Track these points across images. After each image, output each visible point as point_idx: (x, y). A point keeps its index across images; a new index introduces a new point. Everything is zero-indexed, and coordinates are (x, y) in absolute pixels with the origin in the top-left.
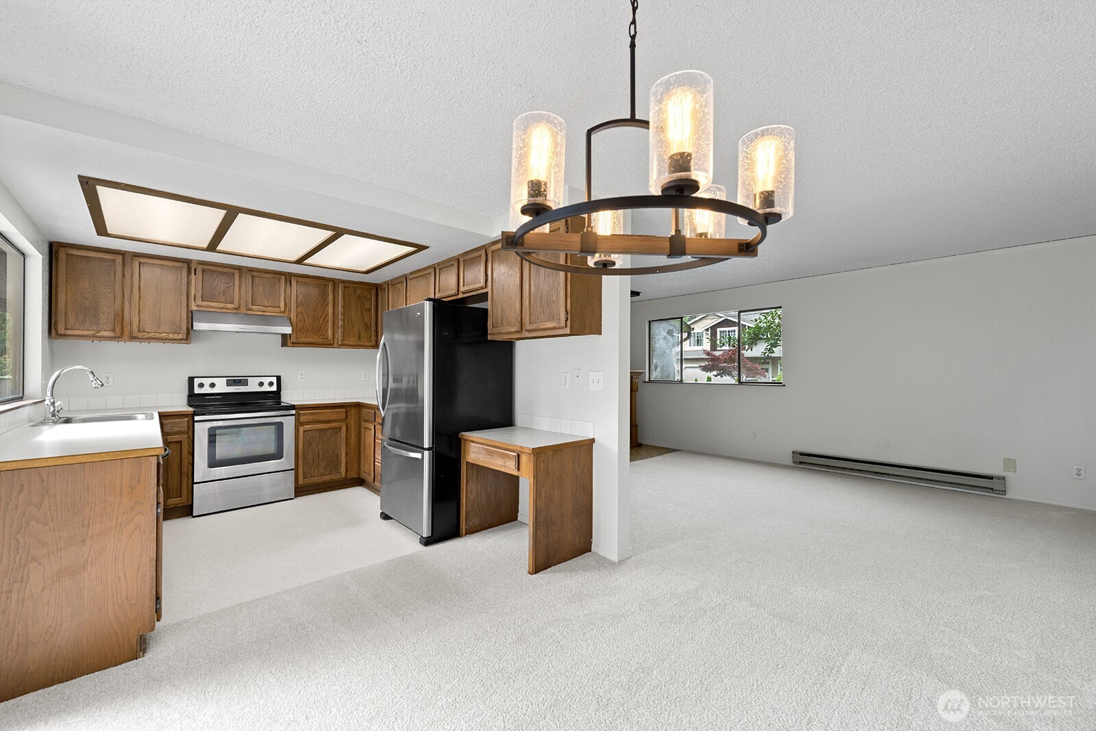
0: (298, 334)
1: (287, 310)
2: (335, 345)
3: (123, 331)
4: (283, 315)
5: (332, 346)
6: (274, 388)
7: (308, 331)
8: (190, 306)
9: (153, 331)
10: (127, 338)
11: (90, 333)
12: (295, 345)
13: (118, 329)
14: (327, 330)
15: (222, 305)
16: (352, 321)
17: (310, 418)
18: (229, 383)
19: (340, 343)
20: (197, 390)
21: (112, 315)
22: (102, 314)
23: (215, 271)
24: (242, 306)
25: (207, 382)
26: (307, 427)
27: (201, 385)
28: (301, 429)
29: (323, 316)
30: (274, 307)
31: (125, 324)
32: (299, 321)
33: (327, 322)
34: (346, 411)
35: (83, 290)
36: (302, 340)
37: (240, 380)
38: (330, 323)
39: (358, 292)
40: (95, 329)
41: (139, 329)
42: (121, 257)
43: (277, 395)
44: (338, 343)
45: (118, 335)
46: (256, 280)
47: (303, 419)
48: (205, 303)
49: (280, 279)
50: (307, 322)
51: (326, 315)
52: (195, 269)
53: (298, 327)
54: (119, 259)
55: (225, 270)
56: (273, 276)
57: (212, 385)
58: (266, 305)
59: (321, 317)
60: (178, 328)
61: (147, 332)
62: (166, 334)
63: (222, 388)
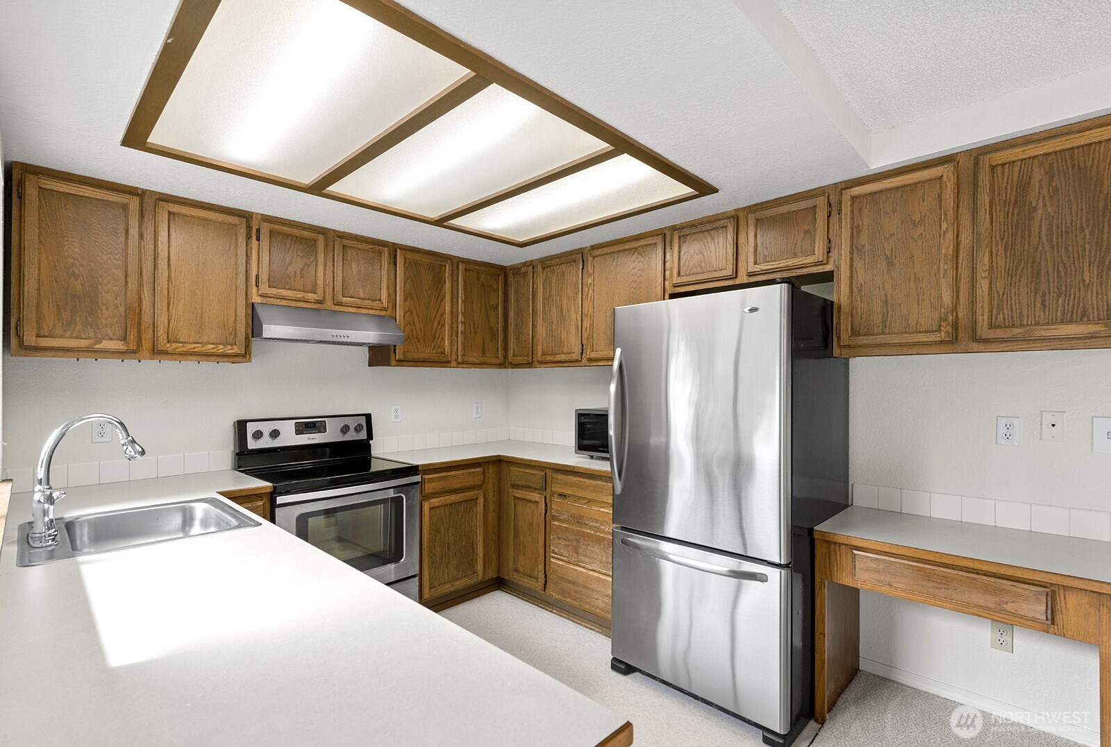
0: (405, 345)
2: (453, 363)
3: (141, 340)
6: (363, 435)
7: (419, 341)
8: (249, 297)
9: (191, 340)
10: (146, 353)
11: (82, 343)
13: (132, 336)
14: (443, 339)
15: (299, 295)
16: (474, 324)
17: (437, 486)
18: (300, 430)
19: (460, 360)
20: (252, 444)
21: (122, 309)
22: (104, 308)
23: (288, 235)
24: (328, 297)
25: (266, 428)
26: (435, 501)
27: (258, 435)
28: (426, 506)
29: (439, 314)
30: (373, 300)
31: (143, 326)
32: (406, 325)
33: (443, 326)
34: (484, 472)
35: (70, 260)
36: (411, 355)
37: (314, 423)
38: (447, 327)
39: (483, 278)
40: (93, 335)
41: (168, 338)
42: (137, 200)
44: (457, 360)
45: (133, 347)
46: (349, 253)
47: (428, 488)
48: (274, 291)
49: (380, 253)
50: (417, 326)
51: (442, 315)
52: (259, 230)
53: (407, 334)
54: (134, 204)
55: (305, 234)
56: (372, 247)
57: (275, 434)
58: (362, 296)
59: (435, 317)
60: (231, 334)
61: (182, 343)
62: (214, 346)
63: (290, 437)
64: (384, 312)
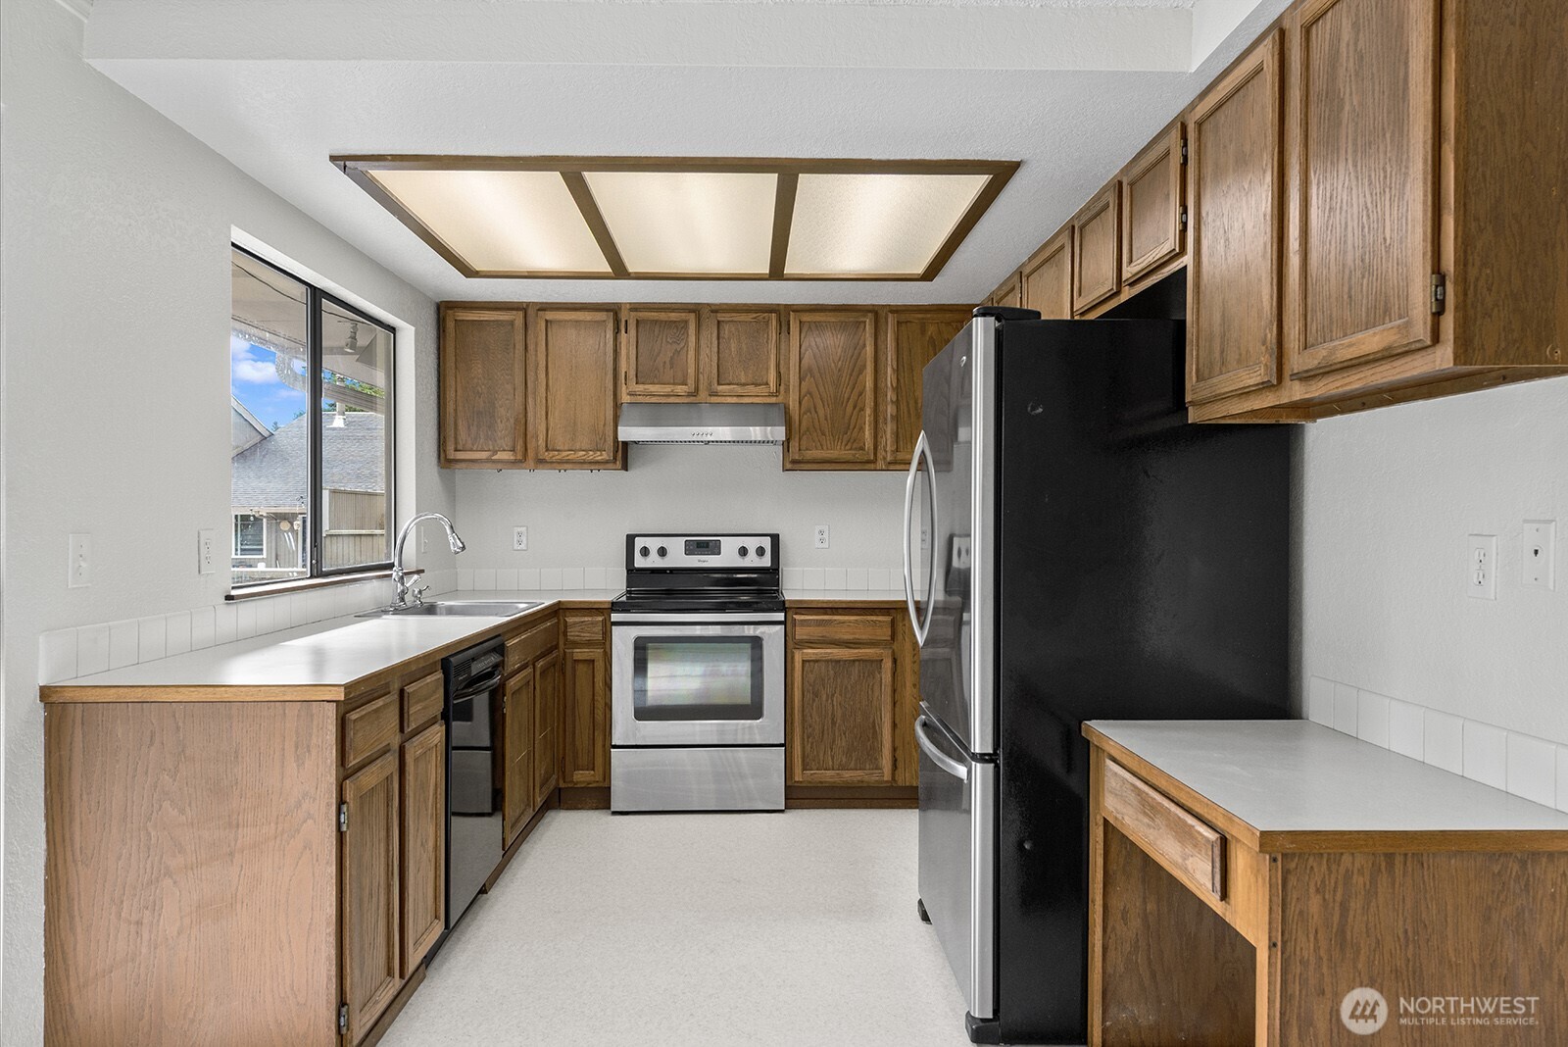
0: (804, 442)
1: (782, 388)
2: (880, 464)
3: (526, 450)
4: (774, 400)
5: (872, 465)
6: (766, 562)
7: (823, 434)
8: (619, 397)
9: (566, 448)
10: (531, 462)
11: (484, 455)
12: (797, 466)
13: (519, 448)
14: (862, 429)
15: (669, 389)
16: (916, 402)
17: (816, 632)
18: (689, 551)
19: (889, 459)
20: (640, 562)
21: (512, 421)
22: (498, 421)
23: (656, 321)
24: (701, 387)
25: (654, 544)
26: (809, 652)
27: (645, 552)
28: (798, 657)
29: (856, 392)
30: (756, 385)
31: (528, 437)
32: (805, 413)
33: (862, 409)
34: (893, 623)
35: (476, 380)
36: (811, 454)
37: (708, 542)
38: (868, 411)
39: (931, 330)
40: (491, 448)
41: (546, 446)
42: (521, 314)
43: (772, 574)
44: (885, 458)
45: (519, 457)
46: (726, 329)
47: (801, 633)
48: (641, 388)
49: (767, 323)
50: (821, 412)
51: (860, 394)
52: (626, 321)
53: (804, 424)
54: (518, 318)
55: (673, 316)
56: (755, 315)
57: (662, 552)
58: (743, 381)
59: (849, 399)
60: (600, 439)
61: (558, 451)
62: (584, 453)
63: (678, 557)
64: (775, 398)
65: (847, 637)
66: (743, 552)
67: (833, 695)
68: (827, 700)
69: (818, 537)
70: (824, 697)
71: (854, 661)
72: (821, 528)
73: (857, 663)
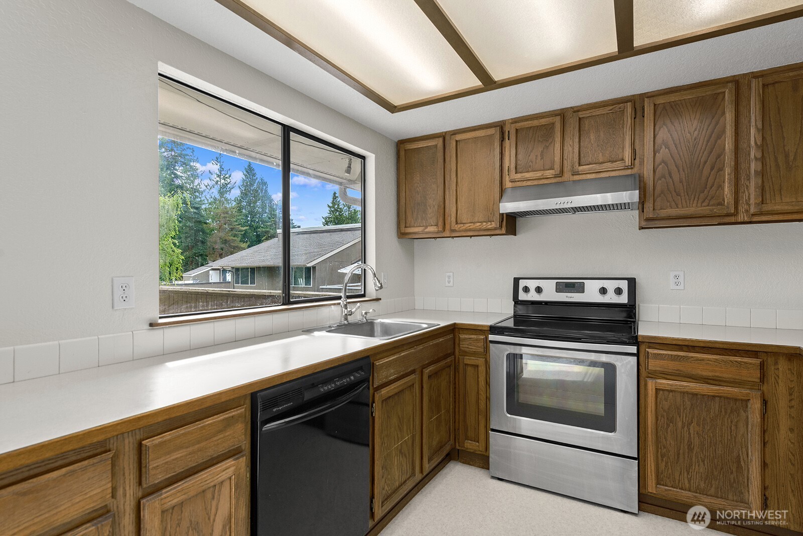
0: (658, 204)
1: (637, 161)
2: (742, 216)
3: (444, 224)
4: (629, 172)
5: (732, 219)
6: (624, 299)
7: (678, 194)
8: (504, 184)
9: (468, 222)
10: (447, 234)
12: (651, 224)
13: (440, 223)
14: (721, 187)
15: (539, 174)
17: (671, 366)
18: (560, 288)
19: (753, 211)
20: (522, 296)
21: (436, 207)
22: (429, 208)
23: (531, 127)
24: (565, 169)
25: (532, 284)
26: (663, 382)
27: (527, 289)
28: (651, 385)
29: (714, 154)
30: (613, 162)
31: (446, 216)
32: (660, 179)
33: (721, 169)
34: (763, 365)
35: (416, 184)
36: (664, 213)
37: (574, 283)
38: (727, 170)
40: (425, 224)
41: (456, 221)
42: (441, 140)
43: (630, 310)
44: (747, 212)
45: (441, 229)
46: (586, 124)
47: (653, 365)
48: (519, 176)
49: (623, 112)
50: (676, 177)
51: (719, 156)
52: (509, 131)
53: (658, 189)
54: (441, 143)
55: (543, 121)
56: (611, 108)
57: (539, 290)
58: (601, 160)
59: (705, 162)
60: (491, 214)
61: (464, 224)
62: (480, 224)
63: (550, 293)
64: (630, 170)
65: (705, 374)
66: (603, 291)
67: (689, 424)
68: (683, 427)
69: (672, 280)
70: (680, 424)
71: (714, 397)
72: (677, 273)
73: (717, 399)
